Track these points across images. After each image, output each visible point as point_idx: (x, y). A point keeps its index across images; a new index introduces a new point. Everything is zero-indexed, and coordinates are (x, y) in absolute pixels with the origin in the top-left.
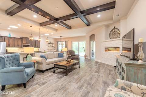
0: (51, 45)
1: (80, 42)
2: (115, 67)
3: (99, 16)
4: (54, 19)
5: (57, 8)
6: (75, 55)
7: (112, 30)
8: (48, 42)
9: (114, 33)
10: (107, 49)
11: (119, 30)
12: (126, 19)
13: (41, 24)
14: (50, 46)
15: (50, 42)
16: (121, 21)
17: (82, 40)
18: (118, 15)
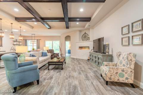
0: (18, 43)
1: (53, 42)
2: (89, 60)
3: (78, 23)
4: (40, 18)
5: (50, 11)
6: (54, 54)
7: (83, 35)
8: (12, 38)
9: (85, 37)
10: (81, 48)
11: (88, 35)
12: (93, 29)
13: (18, 19)
14: (17, 45)
15: (16, 40)
16: (90, 30)
17: (56, 40)
18: (90, 26)
